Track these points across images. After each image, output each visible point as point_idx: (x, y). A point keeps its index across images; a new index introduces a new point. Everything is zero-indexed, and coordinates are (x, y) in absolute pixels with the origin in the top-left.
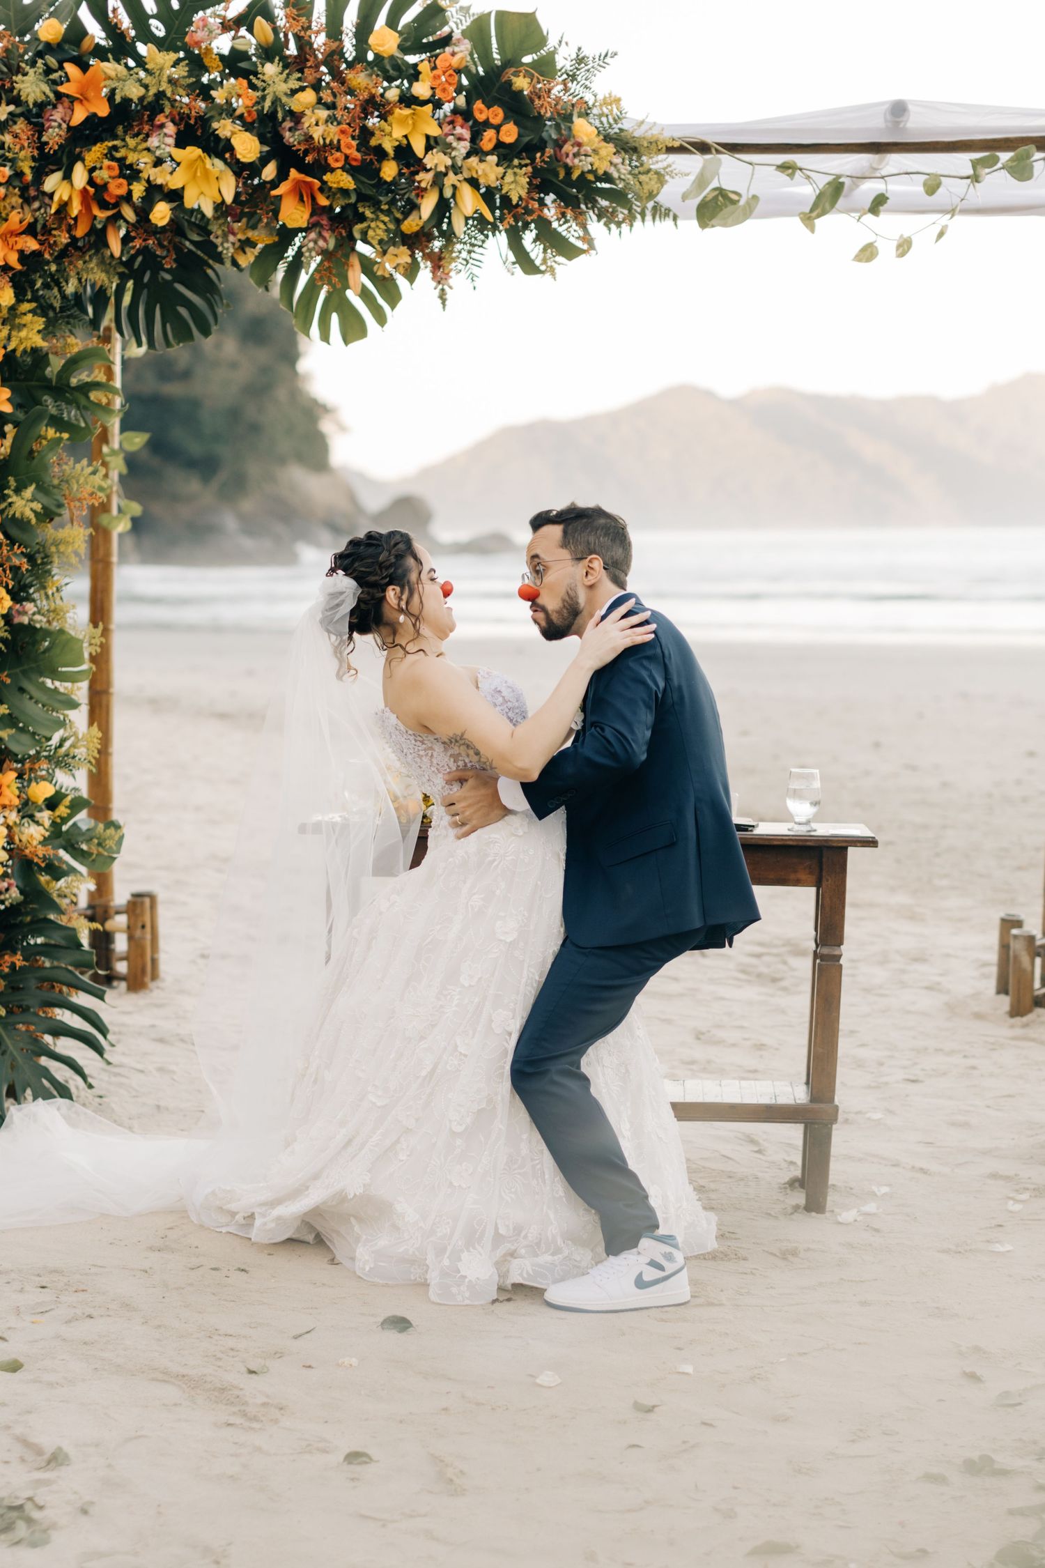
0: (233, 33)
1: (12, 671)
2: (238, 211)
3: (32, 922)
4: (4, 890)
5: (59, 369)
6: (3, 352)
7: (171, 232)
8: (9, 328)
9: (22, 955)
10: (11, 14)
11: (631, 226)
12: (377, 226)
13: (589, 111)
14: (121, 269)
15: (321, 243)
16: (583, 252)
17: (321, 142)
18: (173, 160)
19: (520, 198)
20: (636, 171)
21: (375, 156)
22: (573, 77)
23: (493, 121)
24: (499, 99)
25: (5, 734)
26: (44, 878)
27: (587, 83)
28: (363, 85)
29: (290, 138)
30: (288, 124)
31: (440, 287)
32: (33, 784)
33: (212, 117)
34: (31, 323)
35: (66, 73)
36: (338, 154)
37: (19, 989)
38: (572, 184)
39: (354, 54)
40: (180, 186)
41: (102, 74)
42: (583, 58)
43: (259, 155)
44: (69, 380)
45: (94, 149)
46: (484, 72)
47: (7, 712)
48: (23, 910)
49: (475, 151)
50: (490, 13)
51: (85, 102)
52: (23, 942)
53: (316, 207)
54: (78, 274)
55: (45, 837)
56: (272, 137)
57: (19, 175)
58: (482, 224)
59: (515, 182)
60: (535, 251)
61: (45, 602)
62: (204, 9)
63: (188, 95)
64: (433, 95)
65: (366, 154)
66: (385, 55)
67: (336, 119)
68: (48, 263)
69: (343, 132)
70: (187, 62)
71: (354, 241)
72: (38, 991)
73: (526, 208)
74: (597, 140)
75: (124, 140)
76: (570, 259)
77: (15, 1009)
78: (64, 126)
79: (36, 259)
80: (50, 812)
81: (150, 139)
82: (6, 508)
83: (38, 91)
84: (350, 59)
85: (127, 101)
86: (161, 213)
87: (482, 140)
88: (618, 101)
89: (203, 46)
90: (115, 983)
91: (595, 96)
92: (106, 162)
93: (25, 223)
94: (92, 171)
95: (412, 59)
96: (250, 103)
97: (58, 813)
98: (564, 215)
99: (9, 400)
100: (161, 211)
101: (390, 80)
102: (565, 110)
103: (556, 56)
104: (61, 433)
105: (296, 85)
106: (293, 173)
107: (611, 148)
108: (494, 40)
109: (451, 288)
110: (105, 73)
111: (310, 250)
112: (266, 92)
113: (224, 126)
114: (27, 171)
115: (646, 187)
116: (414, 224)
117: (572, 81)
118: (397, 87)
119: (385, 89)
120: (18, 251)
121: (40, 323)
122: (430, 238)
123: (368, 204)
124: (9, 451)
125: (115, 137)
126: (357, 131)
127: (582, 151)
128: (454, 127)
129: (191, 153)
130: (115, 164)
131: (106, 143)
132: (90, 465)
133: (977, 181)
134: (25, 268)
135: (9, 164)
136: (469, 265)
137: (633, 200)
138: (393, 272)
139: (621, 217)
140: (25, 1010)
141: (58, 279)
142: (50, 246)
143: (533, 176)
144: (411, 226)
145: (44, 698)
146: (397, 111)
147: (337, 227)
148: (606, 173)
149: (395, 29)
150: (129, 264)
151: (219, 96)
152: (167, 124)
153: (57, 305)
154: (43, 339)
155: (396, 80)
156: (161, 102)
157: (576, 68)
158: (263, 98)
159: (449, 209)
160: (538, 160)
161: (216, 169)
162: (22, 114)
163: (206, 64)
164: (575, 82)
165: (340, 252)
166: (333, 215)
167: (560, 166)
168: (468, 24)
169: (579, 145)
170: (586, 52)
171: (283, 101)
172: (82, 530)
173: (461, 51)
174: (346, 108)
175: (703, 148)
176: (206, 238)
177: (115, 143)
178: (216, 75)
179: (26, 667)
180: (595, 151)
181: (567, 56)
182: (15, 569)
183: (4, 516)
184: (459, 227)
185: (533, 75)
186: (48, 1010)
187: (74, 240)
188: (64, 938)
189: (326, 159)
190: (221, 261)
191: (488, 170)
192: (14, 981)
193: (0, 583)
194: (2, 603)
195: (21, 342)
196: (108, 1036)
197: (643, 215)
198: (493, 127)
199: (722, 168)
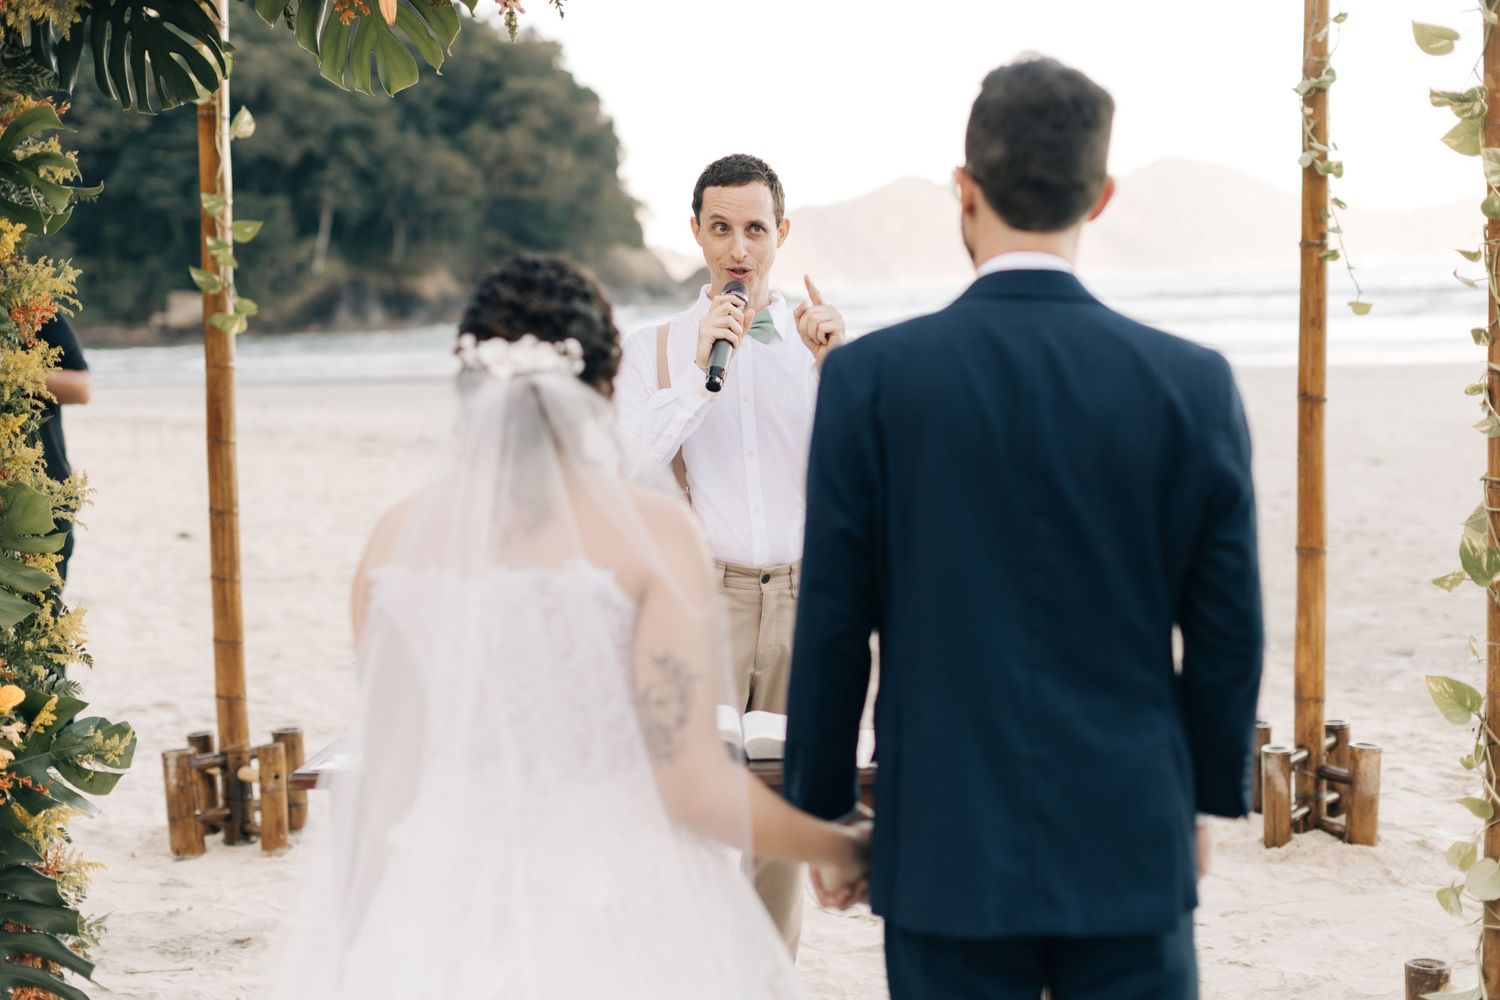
26: (20, 809)
31: (508, 10)
44: (12, 152)
55: (10, 760)
72: (9, 965)
80: (24, 723)
90: (253, 838)
97: (39, 720)
109: (521, 11)
188: (40, 893)
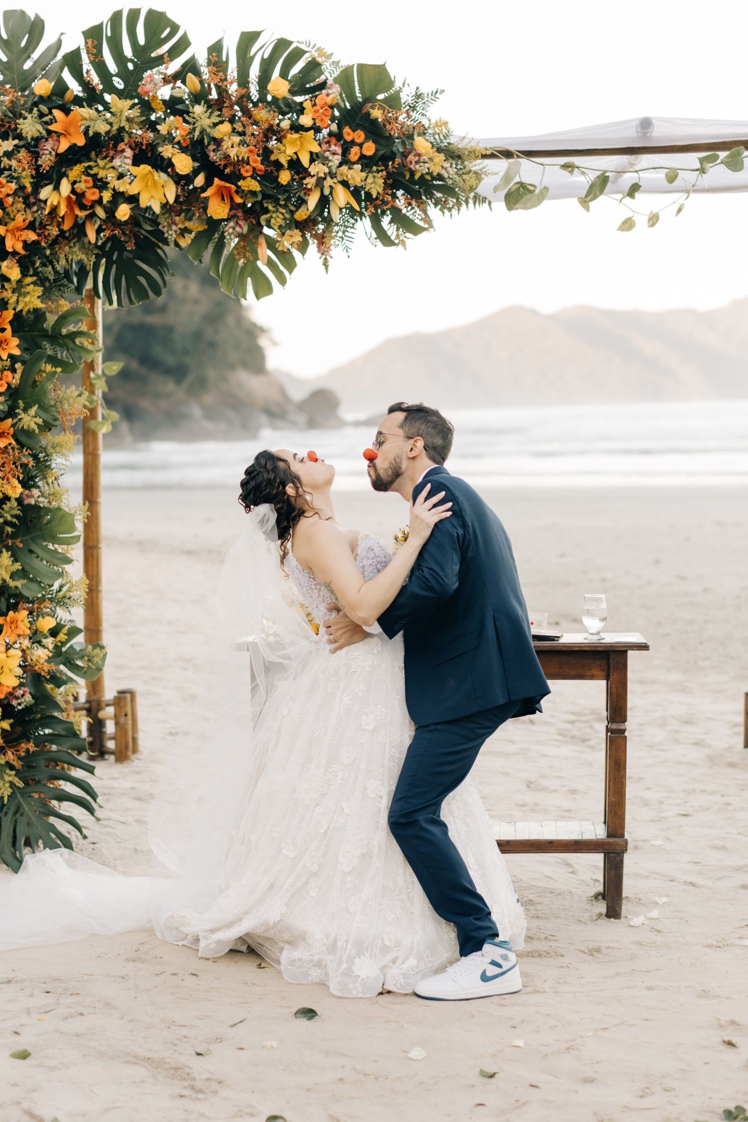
0: (172, 85)
1: (24, 538)
2: (179, 208)
3: (41, 718)
4: (20, 696)
5: (53, 323)
6: (13, 312)
7: (132, 224)
8: (17, 295)
9: (34, 743)
10: (15, 76)
11: (459, 210)
12: (278, 216)
13: (426, 132)
14: (95, 252)
15: (238, 229)
16: (425, 229)
17: (236, 159)
18: (131, 174)
19: (378, 193)
20: (461, 172)
21: (274, 167)
22: (414, 108)
23: (357, 141)
24: (361, 125)
25: (20, 583)
26: (49, 687)
27: (424, 112)
28: (264, 118)
29: (214, 157)
30: (212, 147)
31: (324, 257)
32: (40, 618)
33: (158, 144)
34: (33, 291)
35: (54, 116)
36: (248, 167)
37: (33, 767)
38: (415, 183)
39: (258, 97)
40: (136, 192)
41: (80, 116)
42: (420, 95)
43: (192, 169)
44: (60, 331)
45: (75, 168)
46: (350, 106)
47: (20, 568)
48: (35, 710)
49: (345, 162)
50: (353, 66)
51: (67, 136)
52: (35, 733)
53: (233, 204)
54: (66, 256)
55: (49, 657)
56: (201, 156)
57: (22, 188)
58: (352, 212)
59: (374, 182)
60: (391, 230)
61: (47, 488)
62: (151, 69)
63: (141, 129)
64: (315, 124)
65: (268, 166)
66: (279, 97)
67: (246, 142)
68: (44, 248)
70: (140, 106)
71: (262, 227)
72: (46, 769)
73: (382, 201)
74: (431, 151)
75: (96, 161)
76: (415, 234)
77: (30, 782)
78: (54, 153)
79: (35, 246)
80: (53, 639)
81: (114, 160)
82: (17, 422)
83: (34, 129)
84: (255, 100)
85: (97, 135)
86: (124, 212)
87: (350, 154)
88: (446, 124)
89: (151, 94)
91: (430, 121)
92: (84, 178)
93: (27, 222)
94: (74, 183)
95: (298, 99)
96: (184, 133)
97: (58, 638)
98: (410, 204)
99: (18, 346)
100: (123, 211)
101: (284, 114)
102: (408, 131)
103: (401, 95)
104: (55, 368)
105: (217, 120)
106: (217, 181)
107: (442, 156)
108: (356, 84)
109: (331, 257)
110: (82, 116)
111: (230, 234)
112: (195, 125)
113: (167, 150)
114: (28, 185)
115: (469, 184)
116: (303, 214)
117: (413, 111)
118: (289, 119)
120: (22, 241)
121: (39, 291)
122: (315, 223)
123: (270, 201)
124: (18, 381)
125: (90, 160)
126: (261, 150)
127: (422, 160)
128: (330, 146)
129: (144, 169)
130: (89, 179)
131: (84, 164)
132: (78, 388)
133: (704, 173)
134: (28, 253)
135: (15, 181)
136: (344, 241)
137: (459, 192)
138: (290, 247)
139: (451, 205)
140: (38, 782)
141: (52, 259)
142: (45, 237)
143: (387, 178)
144: (301, 215)
145: (47, 557)
146: (289, 136)
147: (249, 218)
148: (439, 174)
149: (286, 79)
150: (102, 247)
151: (163, 129)
152: (126, 150)
154: (42, 302)
155: (288, 114)
156: (122, 134)
157: (416, 102)
158: (194, 129)
159: (328, 202)
160: (390, 167)
161: (162, 180)
162: (23, 146)
163: (153, 107)
164: (415, 112)
165: (252, 235)
166: (246, 209)
167: (406, 171)
168: (338, 73)
169: (419, 155)
170: (423, 90)
171: (208, 132)
172: (72, 436)
173: (333, 93)
174: (253, 134)
175: (508, 154)
176: (156, 228)
177: (90, 163)
178: (160, 114)
179: (34, 535)
180: (431, 159)
181: (409, 94)
182: (24, 466)
183: (16, 428)
184: (336, 216)
185: (385, 108)
186: (55, 782)
187: (62, 232)
188: (64, 729)
189: (239, 170)
190: (167, 244)
191: (355, 175)
192: (29, 761)
193: (14, 476)
194: (15, 490)
195: (26, 304)
196: (98, 800)
197: (467, 203)
198: (358, 144)
199: (522, 168)
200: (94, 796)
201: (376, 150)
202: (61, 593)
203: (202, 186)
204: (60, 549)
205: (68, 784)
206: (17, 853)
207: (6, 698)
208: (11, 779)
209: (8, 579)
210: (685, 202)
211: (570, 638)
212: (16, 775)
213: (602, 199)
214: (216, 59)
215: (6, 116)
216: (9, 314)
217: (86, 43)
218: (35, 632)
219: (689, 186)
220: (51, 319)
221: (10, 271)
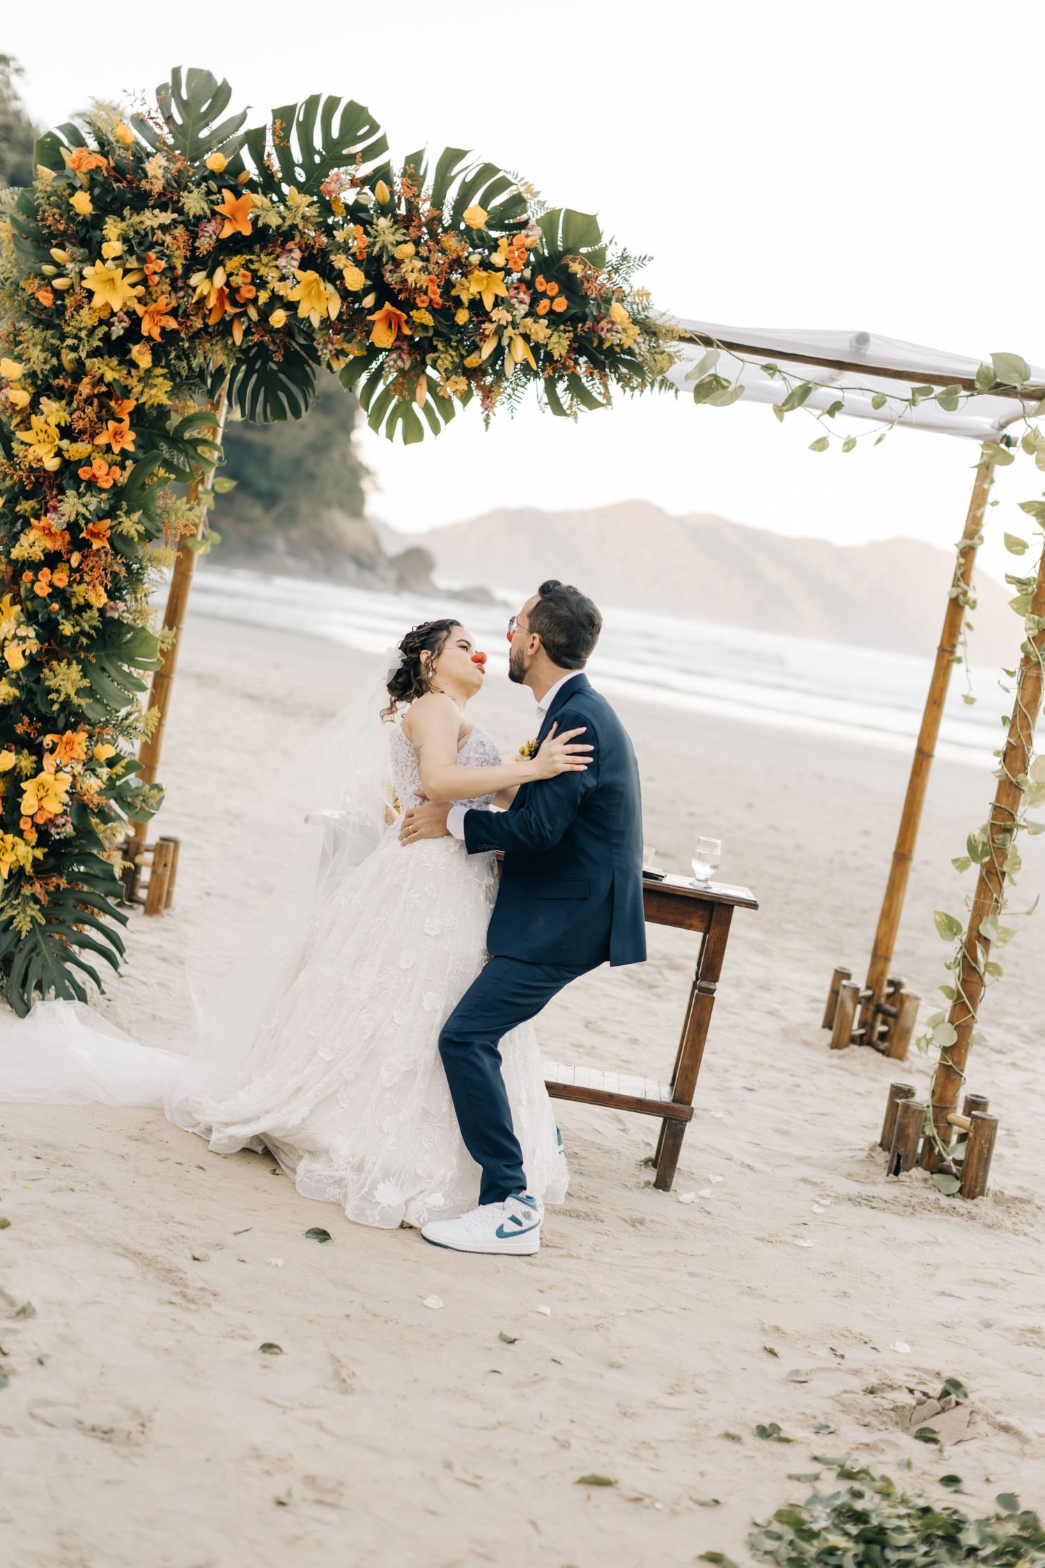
0: (358, 189)
1: (99, 654)
2: (339, 327)
3: (79, 854)
4: (61, 825)
5: (177, 424)
6: (135, 403)
7: (284, 334)
8: (143, 385)
9: (66, 880)
10: (188, 143)
11: (642, 391)
12: (446, 358)
13: (625, 299)
14: (239, 355)
15: (400, 363)
16: (603, 405)
17: (413, 285)
18: (294, 278)
19: (561, 356)
20: (653, 351)
21: (453, 303)
22: (617, 270)
23: (549, 293)
24: (557, 277)
25: (84, 702)
26: (95, 821)
27: (627, 276)
28: (454, 247)
29: (389, 278)
30: (389, 267)
31: (486, 412)
32: (99, 745)
33: (331, 251)
34: (161, 384)
35: (223, 197)
36: (425, 297)
37: (59, 905)
38: (602, 352)
39: (450, 222)
40: (297, 299)
41: (251, 202)
42: (627, 257)
43: (363, 287)
44: (183, 434)
45: (234, 259)
46: (548, 254)
47: (89, 685)
48: (73, 843)
49: (531, 313)
50: (560, 210)
51: (233, 221)
52: (68, 868)
53: (400, 334)
54: (205, 353)
55: (101, 789)
56: (375, 275)
57: (172, 268)
58: (526, 369)
59: (558, 342)
60: (565, 398)
61: (133, 603)
62: (339, 167)
63: (315, 231)
64: (506, 265)
65: (447, 301)
66: (474, 228)
67: (427, 270)
68: (183, 340)
69: (431, 281)
70: (319, 205)
71: (425, 365)
72: (74, 910)
73: (564, 364)
74: (627, 321)
75: (259, 256)
76: (591, 409)
77: (53, 920)
78: (214, 237)
79: (173, 336)
80: (108, 769)
81: (279, 259)
82: (116, 525)
83: (198, 206)
84: (446, 225)
85: (267, 227)
86: (279, 318)
87: (538, 306)
88: (648, 294)
89: (334, 195)
91: (632, 288)
92: (242, 271)
93: (170, 306)
94: (230, 275)
95: (494, 234)
96: (362, 246)
97: (115, 770)
98: (592, 374)
99: (133, 441)
100: (279, 316)
101: (475, 247)
102: (607, 294)
104: (169, 474)
105: (401, 238)
106: (387, 305)
107: (637, 329)
108: (560, 232)
109: (494, 414)
110: (254, 202)
111: (390, 367)
112: (377, 240)
113: (340, 259)
114: (179, 267)
115: (659, 365)
116: (474, 361)
117: (616, 273)
118: (480, 253)
119: (470, 254)
120: (161, 327)
121: (168, 385)
122: (485, 373)
123: (441, 339)
124: (126, 480)
125: (252, 253)
126: (443, 282)
127: (614, 329)
128: (519, 292)
129: (310, 275)
130: (248, 274)
131: (245, 256)
132: (188, 502)
133: (914, 405)
134: (164, 341)
135: (165, 259)
136: (511, 400)
137: (647, 372)
138: (452, 395)
139: (635, 384)
140: (62, 922)
141: (188, 354)
142: (187, 328)
143: (573, 341)
144: (472, 362)
145: (120, 679)
146: (476, 272)
147: (414, 353)
148: (629, 348)
149: (485, 210)
150: (245, 351)
151: (339, 235)
152: (295, 250)
153: (184, 374)
154: (168, 399)
155: (480, 248)
156: (293, 232)
157: (620, 264)
158: (374, 244)
159: (503, 354)
160: (579, 329)
161: (327, 291)
162: (182, 222)
163: (333, 209)
164: (618, 274)
165: (413, 372)
166: (412, 343)
167: (595, 337)
168: (543, 214)
169: (613, 323)
170: (629, 252)
171: (389, 249)
172: (173, 553)
173: (534, 235)
174: (437, 263)
175: (707, 342)
176: (310, 343)
177: (254, 257)
178: (339, 219)
179: (110, 652)
180: (624, 330)
181: (615, 253)
182: (115, 575)
183: (113, 531)
184: (509, 369)
185: (586, 263)
186: (80, 925)
187: (206, 325)
188: (103, 871)
189: (415, 299)
190: (319, 363)
191: (539, 329)
192: (57, 898)
193: (101, 583)
194: (99, 599)
195: (151, 397)
196: (124, 955)
197: (652, 385)
198: (548, 297)
199: (720, 360)
200: (121, 950)
201: (568, 308)
202: (127, 722)
203: (369, 309)
204: (136, 673)
205: (94, 930)
206: (26, 996)
207: (45, 823)
208: (33, 913)
209: (73, 695)
210: (888, 433)
211: (674, 880)
212: (39, 910)
213: (800, 410)
214: (413, 171)
215: (169, 184)
216: (130, 405)
217: (274, 123)
218: (91, 759)
219: (895, 416)
220: (175, 420)
221: (140, 357)
